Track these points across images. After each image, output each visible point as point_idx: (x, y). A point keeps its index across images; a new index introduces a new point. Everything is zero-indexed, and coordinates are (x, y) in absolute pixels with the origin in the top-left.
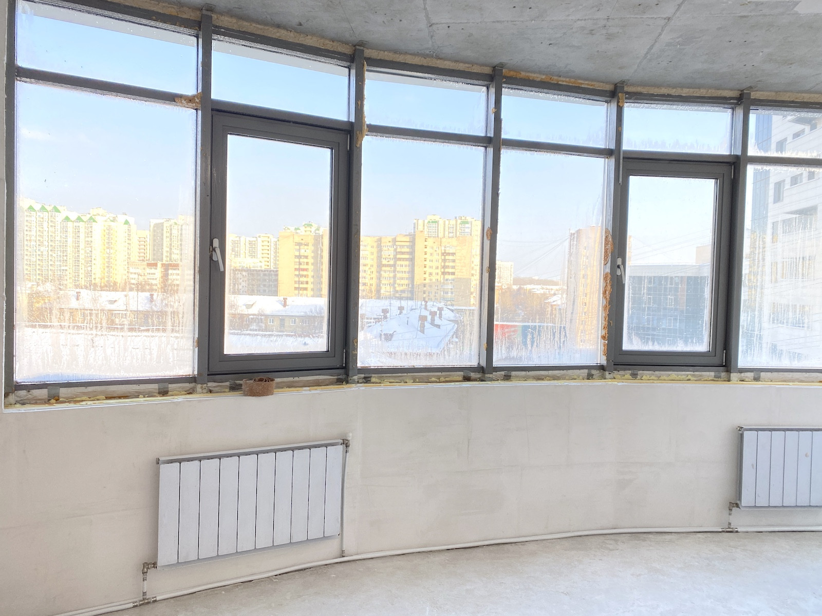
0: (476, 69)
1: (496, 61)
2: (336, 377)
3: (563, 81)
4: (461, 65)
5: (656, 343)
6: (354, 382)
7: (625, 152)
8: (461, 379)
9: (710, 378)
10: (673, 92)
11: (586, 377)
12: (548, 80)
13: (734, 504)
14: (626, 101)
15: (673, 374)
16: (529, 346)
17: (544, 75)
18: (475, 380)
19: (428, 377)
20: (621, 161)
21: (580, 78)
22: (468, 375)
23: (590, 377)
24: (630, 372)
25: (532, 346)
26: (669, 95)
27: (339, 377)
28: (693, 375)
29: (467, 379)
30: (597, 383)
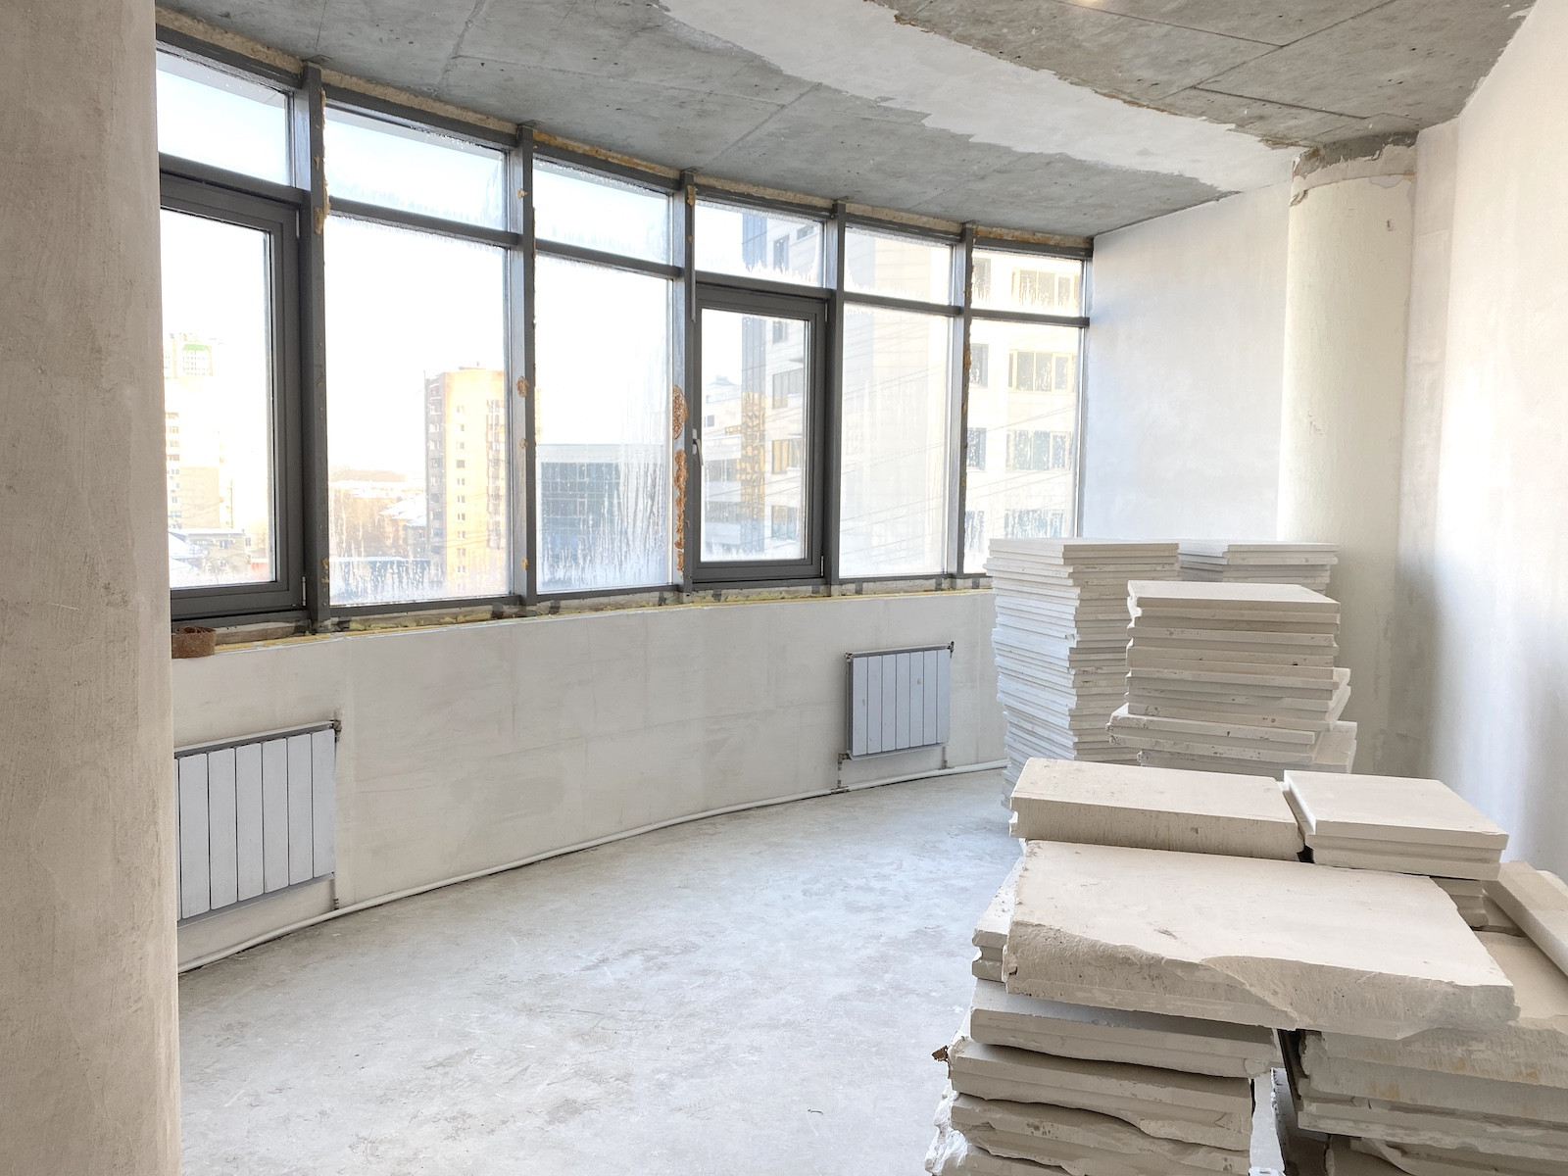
0: (492, 124)
1: (526, 117)
2: (293, 625)
3: (613, 158)
4: (471, 114)
5: (741, 550)
6: (326, 630)
7: (699, 273)
8: (489, 616)
9: (808, 595)
10: (753, 191)
11: (657, 603)
12: (593, 153)
13: (844, 755)
14: (697, 197)
15: (765, 592)
16: (581, 561)
17: (588, 145)
18: (510, 617)
19: (442, 616)
20: (694, 287)
21: (637, 156)
22: (498, 608)
23: (662, 602)
24: (712, 592)
25: (585, 560)
26: (749, 196)
27: (299, 624)
28: (787, 592)
29: (497, 616)
30: (671, 609)
